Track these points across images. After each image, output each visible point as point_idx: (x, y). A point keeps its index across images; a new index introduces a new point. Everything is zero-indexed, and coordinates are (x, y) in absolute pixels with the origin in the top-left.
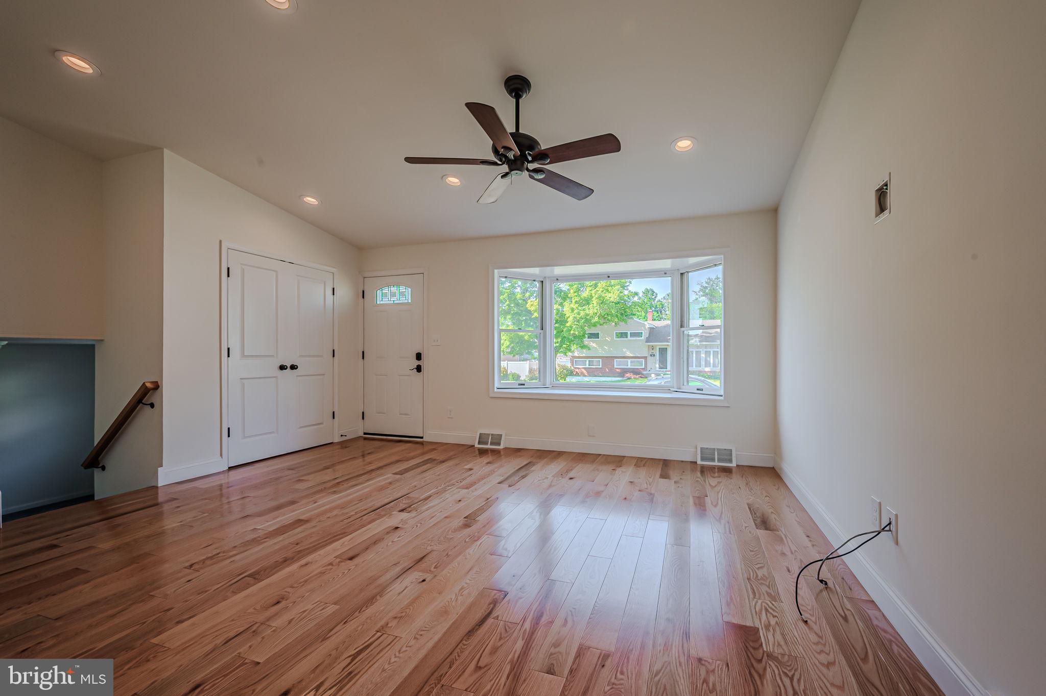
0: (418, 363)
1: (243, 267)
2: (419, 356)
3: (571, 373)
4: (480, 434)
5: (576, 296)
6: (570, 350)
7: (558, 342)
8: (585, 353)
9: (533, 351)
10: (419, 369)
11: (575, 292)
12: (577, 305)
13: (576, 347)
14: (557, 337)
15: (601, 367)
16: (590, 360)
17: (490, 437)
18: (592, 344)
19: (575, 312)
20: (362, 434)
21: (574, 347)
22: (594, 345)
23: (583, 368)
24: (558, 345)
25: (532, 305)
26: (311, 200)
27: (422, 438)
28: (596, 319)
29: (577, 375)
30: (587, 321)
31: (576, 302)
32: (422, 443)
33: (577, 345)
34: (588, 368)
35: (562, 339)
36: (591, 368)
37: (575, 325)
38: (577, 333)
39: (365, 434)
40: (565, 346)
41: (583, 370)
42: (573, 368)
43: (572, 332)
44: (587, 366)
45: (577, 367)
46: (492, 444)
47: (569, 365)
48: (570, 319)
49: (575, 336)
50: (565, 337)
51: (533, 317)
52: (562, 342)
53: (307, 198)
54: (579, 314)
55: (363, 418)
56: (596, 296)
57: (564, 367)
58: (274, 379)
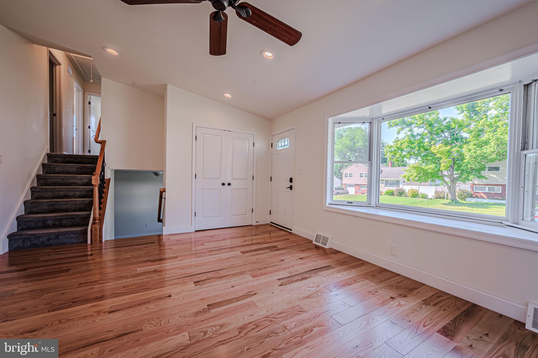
0: (291, 184)
1: (204, 135)
2: (291, 180)
3: (471, 196)
4: (317, 235)
5: (475, 140)
6: (468, 180)
7: (458, 174)
8: (484, 181)
9: (436, 180)
10: (291, 188)
11: (474, 137)
12: (475, 147)
13: (473, 177)
14: (457, 170)
15: (500, 192)
16: (489, 187)
17: (322, 238)
18: (492, 175)
19: (471, 152)
20: (269, 223)
21: (471, 177)
22: (495, 176)
23: (482, 193)
24: (457, 175)
25: (435, 149)
26: (228, 95)
27: (291, 230)
28: (494, 156)
29: (477, 197)
30: (484, 157)
31: (474, 145)
32: (291, 233)
33: (474, 175)
34: (488, 193)
35: (462, 172)
36: (490, 193)
37: (472, 161)
38: (473, 167)
39: (271, 222)
40: (464, 176)
41: (482, 194)
42: (472, 192)
43: (469, 166)
44: (487, 191)
45: (476, 191)
46: (322, 243)
47: (469, 190)
48: (468, 157)
49: (472, 169)
50: (463, 170)
51: (436, 157)
52: (462, 173)
53: (226, 94)
54: (475, 153)
55: (270, 214)
56: (494, 138)
57: (464, 192)
58: (219, 190)
